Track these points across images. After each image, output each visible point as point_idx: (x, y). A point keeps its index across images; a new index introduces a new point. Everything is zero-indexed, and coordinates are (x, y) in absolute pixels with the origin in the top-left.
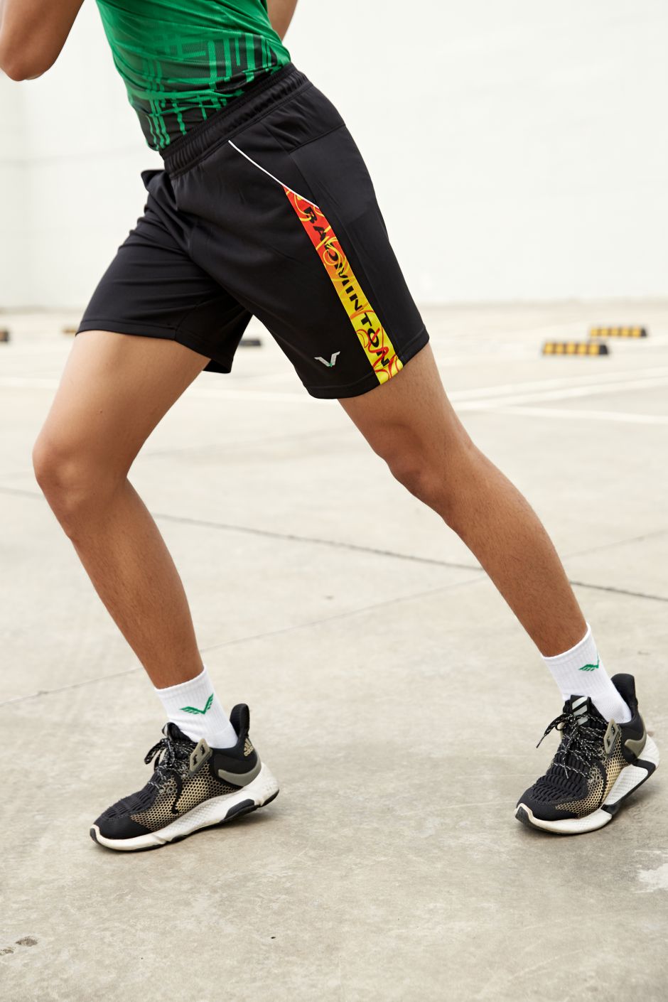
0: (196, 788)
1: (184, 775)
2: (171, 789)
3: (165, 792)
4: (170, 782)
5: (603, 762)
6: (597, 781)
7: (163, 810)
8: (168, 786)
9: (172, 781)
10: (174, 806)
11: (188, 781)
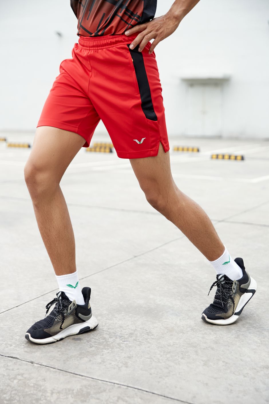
0: (69, 320)
1: (65, 314)
2: (60, 319)
3: (58, 320)
4: (60, 316)
5: (233, 296)
6: (231, 304)
7: (57, 328)
8: (59, 318)
9: (61, 316)
10: (61, 326)
11: (67, 317)
